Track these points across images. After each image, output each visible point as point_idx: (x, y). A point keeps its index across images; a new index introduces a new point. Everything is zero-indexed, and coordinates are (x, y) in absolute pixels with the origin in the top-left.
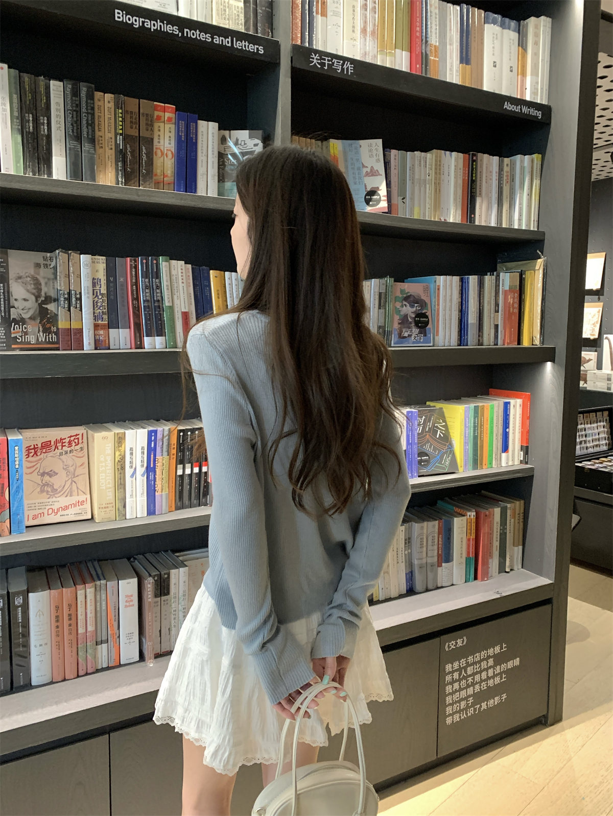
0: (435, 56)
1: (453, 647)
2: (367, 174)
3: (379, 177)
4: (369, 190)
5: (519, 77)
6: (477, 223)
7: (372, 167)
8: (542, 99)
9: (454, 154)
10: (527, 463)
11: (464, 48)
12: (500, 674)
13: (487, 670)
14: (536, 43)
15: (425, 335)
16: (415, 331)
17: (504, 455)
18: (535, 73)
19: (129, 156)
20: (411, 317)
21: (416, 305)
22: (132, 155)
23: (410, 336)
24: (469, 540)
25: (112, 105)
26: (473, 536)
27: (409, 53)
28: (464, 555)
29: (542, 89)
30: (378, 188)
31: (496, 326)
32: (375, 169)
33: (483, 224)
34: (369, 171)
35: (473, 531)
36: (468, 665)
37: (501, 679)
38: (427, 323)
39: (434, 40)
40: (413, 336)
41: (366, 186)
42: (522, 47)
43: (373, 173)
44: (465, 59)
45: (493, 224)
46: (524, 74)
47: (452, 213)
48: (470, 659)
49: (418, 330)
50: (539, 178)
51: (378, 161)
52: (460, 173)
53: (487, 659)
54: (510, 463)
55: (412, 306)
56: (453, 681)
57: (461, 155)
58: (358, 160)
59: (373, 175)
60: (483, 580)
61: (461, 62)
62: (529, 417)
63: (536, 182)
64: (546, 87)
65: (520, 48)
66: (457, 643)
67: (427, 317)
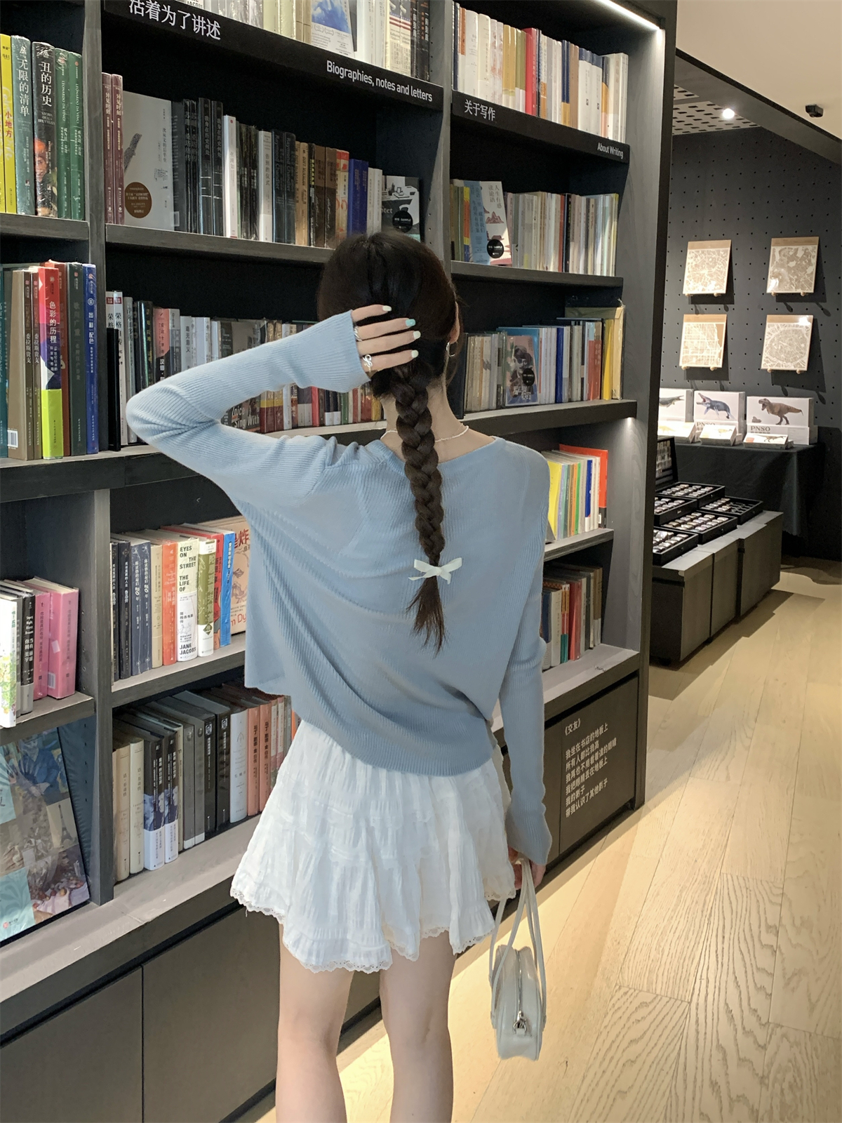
0: (544, 95)
1: (571, 731)
2: (489, 221)
3: (501, 224)
4: (490, 238)
5: (603, 113)
6: (570, 272)
7: (494, 213)
8: (620, 139)
9: (554, 195)
10: (605, 527)
11: (565, 85)
12: (603, 757)
13: (594, 753)
14: (617, 81)
15: (532, 393)
16: (524, 388)
17: (587, 519)
18: (616, 112)
19: (317, 211)
20: (520, 374)
21: (523, 360)
22: (320, 209)
23: (520, 394)
24: (563, 615)
25: (306, 155)
26: (567, 612)
27: (524, 91)
28: (560, 633)
29: (621, 127)
30: (500, 237)
31: (582, 379)
32: (497, 215)
33: (576, 273)
34: (491, 217)
35: (567, 605)
36: (582, 749)
37: (604, 762)
38: (533, 379)
39: (543, 79)
40: (522, 394)
41: (488, 234)
42: (606, 83)
43: (495, 220)
44: (566, 97)
45: (581, 272)
46: (606, 111)
47: (552, 260)
48: (584, 743)
49: (526, 388)
50: (616, 220)
51: (499, 206)
52: (559, 215)
53: (593, 742)
54: (592, 528)
55: (520, 362)
56: (572, 768)
57: (559, 196)
58: (480, 204)
59: (494, 222)
60: (576, 659)
61: (563, 100)
62: (607, 476)
63: (615, 224)
64: (624, 125)
65: (604, 84)
66: (573, 726)
67: (532, 373)
